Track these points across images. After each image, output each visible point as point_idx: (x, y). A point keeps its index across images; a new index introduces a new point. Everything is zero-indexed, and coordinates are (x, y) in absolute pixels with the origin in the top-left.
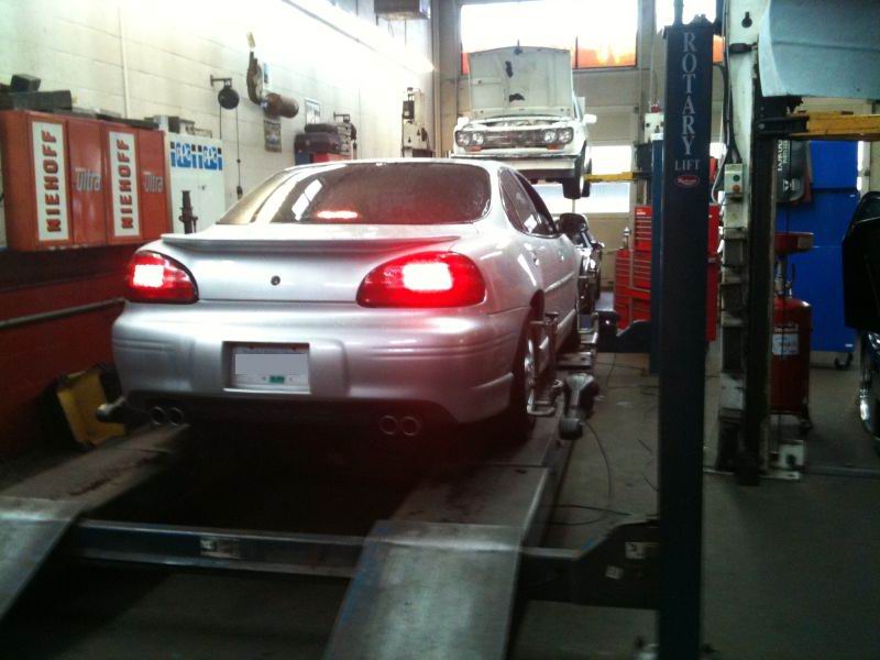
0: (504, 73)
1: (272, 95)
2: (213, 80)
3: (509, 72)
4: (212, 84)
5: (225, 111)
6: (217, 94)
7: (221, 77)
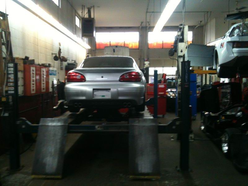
0: (113, 52)
1: (62, 57)
2: (52, 54)
3: (114, 51)
4: (52, 55)
5: (55, 61)
6: (53, 57)
7: (54, 53)
